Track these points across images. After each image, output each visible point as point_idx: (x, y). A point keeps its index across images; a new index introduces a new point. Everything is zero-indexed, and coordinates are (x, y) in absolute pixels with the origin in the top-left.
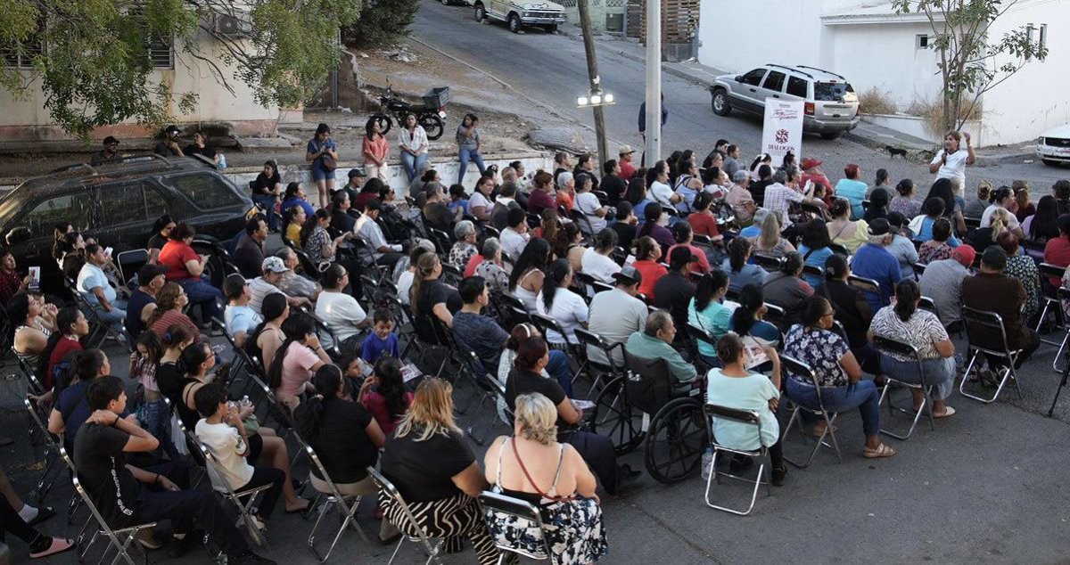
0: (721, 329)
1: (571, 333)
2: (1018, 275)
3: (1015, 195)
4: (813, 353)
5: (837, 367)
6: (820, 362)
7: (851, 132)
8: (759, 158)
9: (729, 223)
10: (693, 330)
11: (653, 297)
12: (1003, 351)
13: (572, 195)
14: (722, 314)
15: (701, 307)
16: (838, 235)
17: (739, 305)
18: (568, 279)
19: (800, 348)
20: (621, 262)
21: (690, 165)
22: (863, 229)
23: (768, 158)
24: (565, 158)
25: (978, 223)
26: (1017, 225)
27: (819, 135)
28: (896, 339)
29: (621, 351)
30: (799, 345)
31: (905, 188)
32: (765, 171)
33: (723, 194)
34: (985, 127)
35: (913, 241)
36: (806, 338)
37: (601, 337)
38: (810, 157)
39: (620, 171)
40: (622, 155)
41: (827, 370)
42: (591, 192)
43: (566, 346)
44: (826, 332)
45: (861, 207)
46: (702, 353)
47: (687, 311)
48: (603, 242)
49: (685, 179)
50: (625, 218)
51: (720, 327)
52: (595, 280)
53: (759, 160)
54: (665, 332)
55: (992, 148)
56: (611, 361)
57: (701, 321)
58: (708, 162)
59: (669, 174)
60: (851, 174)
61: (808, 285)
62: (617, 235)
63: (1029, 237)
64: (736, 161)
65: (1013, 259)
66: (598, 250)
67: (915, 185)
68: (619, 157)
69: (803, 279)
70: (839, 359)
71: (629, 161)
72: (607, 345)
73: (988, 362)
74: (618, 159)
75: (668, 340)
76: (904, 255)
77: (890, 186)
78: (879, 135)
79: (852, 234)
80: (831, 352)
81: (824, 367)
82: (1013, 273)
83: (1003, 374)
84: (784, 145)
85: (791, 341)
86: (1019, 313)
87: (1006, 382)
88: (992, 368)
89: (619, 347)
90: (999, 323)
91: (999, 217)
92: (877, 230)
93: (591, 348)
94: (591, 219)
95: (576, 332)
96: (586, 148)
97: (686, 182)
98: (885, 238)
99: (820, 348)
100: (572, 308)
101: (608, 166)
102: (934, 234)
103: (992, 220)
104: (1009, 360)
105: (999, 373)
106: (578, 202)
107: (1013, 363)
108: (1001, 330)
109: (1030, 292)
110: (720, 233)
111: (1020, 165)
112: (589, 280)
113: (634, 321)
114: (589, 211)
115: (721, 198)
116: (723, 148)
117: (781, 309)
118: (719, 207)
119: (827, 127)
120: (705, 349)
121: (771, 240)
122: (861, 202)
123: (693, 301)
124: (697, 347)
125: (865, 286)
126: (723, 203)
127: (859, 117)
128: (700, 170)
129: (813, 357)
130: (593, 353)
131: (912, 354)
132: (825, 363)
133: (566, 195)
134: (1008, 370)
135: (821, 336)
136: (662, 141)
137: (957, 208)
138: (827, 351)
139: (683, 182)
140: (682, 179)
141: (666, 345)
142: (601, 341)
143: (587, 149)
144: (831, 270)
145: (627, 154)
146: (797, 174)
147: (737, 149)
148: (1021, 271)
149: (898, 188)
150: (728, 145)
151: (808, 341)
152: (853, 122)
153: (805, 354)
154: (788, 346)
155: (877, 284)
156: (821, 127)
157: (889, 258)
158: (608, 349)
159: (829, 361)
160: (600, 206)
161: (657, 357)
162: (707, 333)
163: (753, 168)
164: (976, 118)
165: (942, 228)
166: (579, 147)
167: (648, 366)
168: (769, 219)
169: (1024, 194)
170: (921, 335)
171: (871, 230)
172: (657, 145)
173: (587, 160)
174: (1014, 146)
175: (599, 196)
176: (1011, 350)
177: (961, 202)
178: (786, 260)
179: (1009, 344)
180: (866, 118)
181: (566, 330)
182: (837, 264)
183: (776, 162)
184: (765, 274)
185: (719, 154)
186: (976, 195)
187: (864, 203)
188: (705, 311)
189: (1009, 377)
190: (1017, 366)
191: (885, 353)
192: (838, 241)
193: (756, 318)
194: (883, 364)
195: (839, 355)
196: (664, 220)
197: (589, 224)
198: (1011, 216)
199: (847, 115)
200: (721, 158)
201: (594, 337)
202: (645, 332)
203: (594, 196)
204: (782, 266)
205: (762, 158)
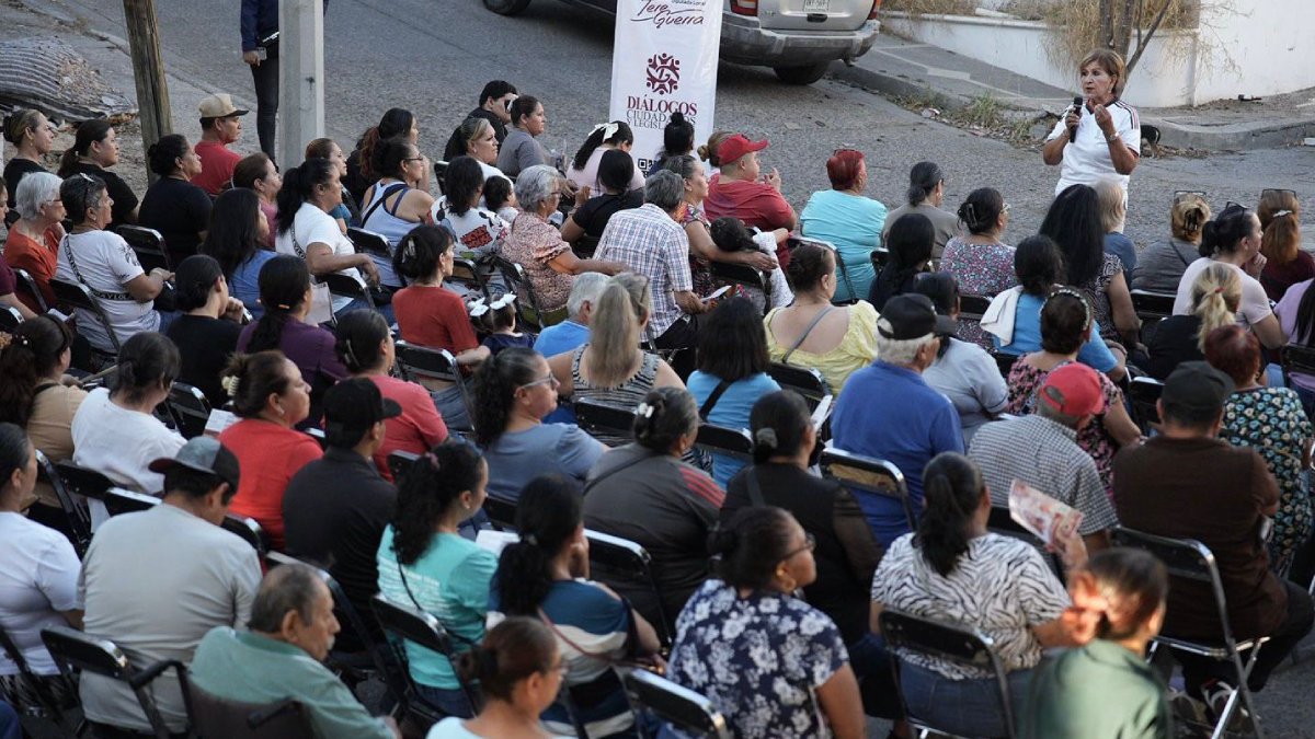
0: (469, 610)
1: (33, 645)
2: (1259, 441)
3: (1263, 228)
4: (756, 654)
5: (806, 706)
6: (767, 680)
7: (859, 63)
8: (601, 133)
9: (503, 312)
10: (394, 615)
11: (279, 527)
12: (1218, 642)
13: (53, 240)
14: (469, 565)
15: (410, 552)
16: (798, 345)
17: (513, 538)
18: (25, 485)
19: (720, 638)
20: (191, 427)
21: (402, 153)
22: (865, 328)
23: (624, 134)
24: (33, 130)
25: (1168, 304)
26: (1263, 309)
27: (771, 71)
28: (937, 618)
29: (177, 685)
30: (720, 626)
31: (981, 213)
32: (616, 171)
33: (494, 235)
34: (1208, 48)
35: (994, 355)
36: (740, 612)
37: (122, 649)
38: (734, 129)
39: (198, 167)
40: (207, 123)
41: (781, 706)
42: (109, 227)
43: (19, 681)
44: (796, 604)
45: (870, 266)
46: (419, 679)
47: (375, 564)
48: (136, 371)
49: (388, 193)
50: (202, 302)
51: (468, 604)
52: (112, 484)
53: (597, 139)
54: (307, 623)
55: (1223, 105)
56: (153, 715)
57: (415, 591)
58: (459, 143)
59: (343, 179)
60: (844, 176)
61: (710, 481)
62: (176, 352)
63: (1294, 339)
64: (536, 142)
65: (1248, 399)
66: (121, 395)
67: (1007, 206)
68: (200, 131)
69: (702, 467)
70: (819, 681)
71: (228, 140)
72: (137, 670)
73: (1184, 674)
74: (193, 135)
75: (315, 647)
76: (972, 393)
77: (942, 209)
78: (932, 71)
79: (836, 342)
80: (804, 657)
81: (776, 697)
82: (1245, 437)
83: (1221, 703)
84: (667, 97)
85: (699, 618)
86: (1258, 542)
87: (1227, 727)
88: (1193, 690)
89: (171, 673)
90: (1205, 568)
91: (1215, 285)
92: (904, 328)
93: (94, 684)
94: (113, 308)
95: (49, 639)
96: (107, 101)
97: (393, 198)
98: (923, 348)
99: (777, 641)
100: (33, 572)
101: (164, 152)
102: (1045, 334)
103: (1198, 297)
104: (1232, 665)
105: (1212, 703)
106: (71, 259)
107: (1244, 674)
108: (1209, 586)
109: (1289, 484)
110: (481, 340)
111: (1293, 153)
112: (95, 484)
113: (216, 595)
114: (105, 283)
115: (490, 245)
116: (497, 106)
117: (636, 548)
118: (485, 271)
119: (792, 50)
120: (428, 668)
121: (619, 360)
122: (868, 253)
123: (388, 536)
124: (405, 665)
125: (865, 478)
126: (495, 261)
127: (876, 23)
128: (438, 168)
129: (751, 664)
130: (100, 695)
131: (980, 658)
132: (780, 685)
133: (37, 241)
134: (1234, 694)
135: (783, 611)
136: (327, 86)
137: (1112, 266)
138: (793, 653)
139: (383, 200)
140: (380, 192)
141: (305, 659)
142: (122, 661)
143: (110, 105)
144: (768, 434)
145: (223, 119)
146: (697, 177)
147: (540, 107)
148: (1266, 429)
149: (963, 213)
150: (512, 97)
151: (746, 619)
152: (860, 36)
153: (730, 654)
154: (691, 631)
155: (900, 476)
156: (776, 50)
157: (930, 402)
158: (139, 679)
159: (791, 682)
160: (140, 270)
161: (281, 695)
162: (432, 622)
163: (581, 161)
164: (1183, 24)
165: (1064, 319)
166: (84, 97)
167: (252, 725)
168: (610, 302)
169: (1287, 227)
170: (999, 604)
171: (887, 326)
172: (313, 96)
173: (100, 137)
174: (1281, 102)
175: (133, 240)
176: (1239, 641)
177: (1126, 252)
178: (649, 412)
179: (1232, 627)
180: (897, 25)
181: (20, 636)
182: (781, 418)
183: (647, 145)
184: (596, 450)
185: (485, 122)
186: (1166, 232)
187: (875, 255)
188: (421, 563)
189: (1235, 713)
190: (1256, 683)
191: (912, 659)
192: (799, 360)
193: (563, 572)
194: (907, 690)
195: (821, 672)
196: (319, 306)
197: (105, 322)
198: (1248, 284)
199: (844, 15)
200: (492, 131)
201: (101, 651)
202: (251, 625)
203: (119, 241)
204: (639, 430)
205: (608, 135)
